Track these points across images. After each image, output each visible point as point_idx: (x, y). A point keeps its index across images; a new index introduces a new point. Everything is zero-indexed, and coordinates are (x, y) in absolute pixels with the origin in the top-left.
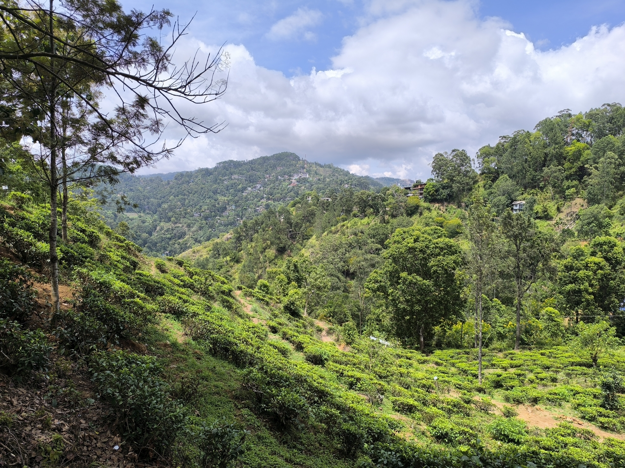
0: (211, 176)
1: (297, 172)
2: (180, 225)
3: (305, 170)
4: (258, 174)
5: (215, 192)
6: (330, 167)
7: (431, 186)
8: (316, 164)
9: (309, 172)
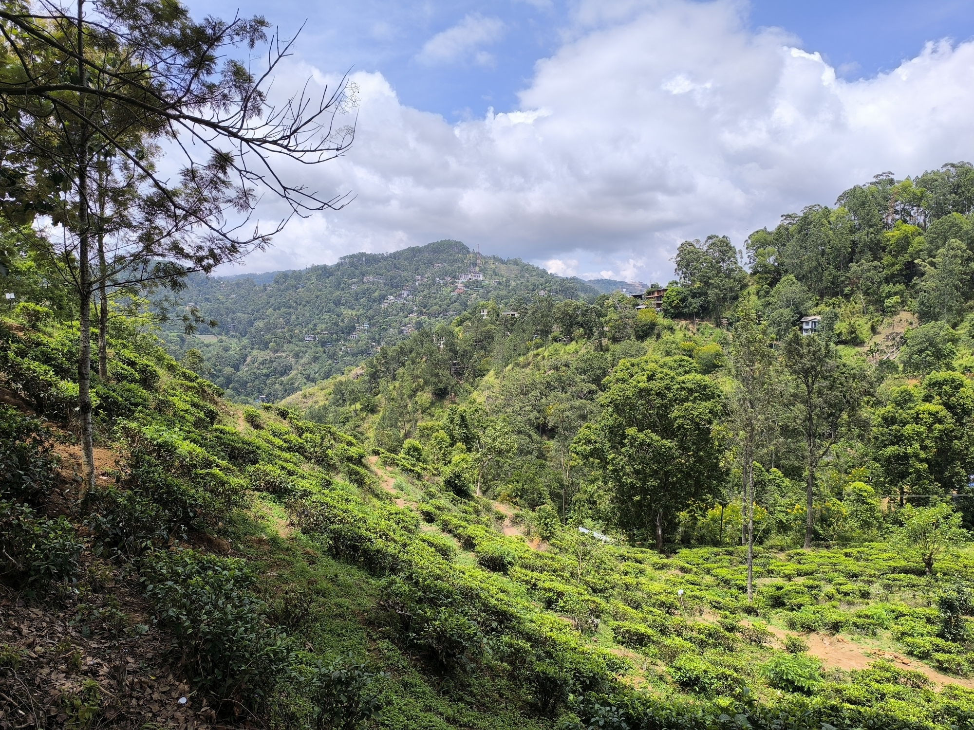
0: (331, 278)
1: (465, 272)
2: (284, 355)
3: (477, 268)
4: (405, 274)
5: (338, 303)
6: (516, 263)
7: (674, 293)
8: (495, 258)
9: (483, 271)
